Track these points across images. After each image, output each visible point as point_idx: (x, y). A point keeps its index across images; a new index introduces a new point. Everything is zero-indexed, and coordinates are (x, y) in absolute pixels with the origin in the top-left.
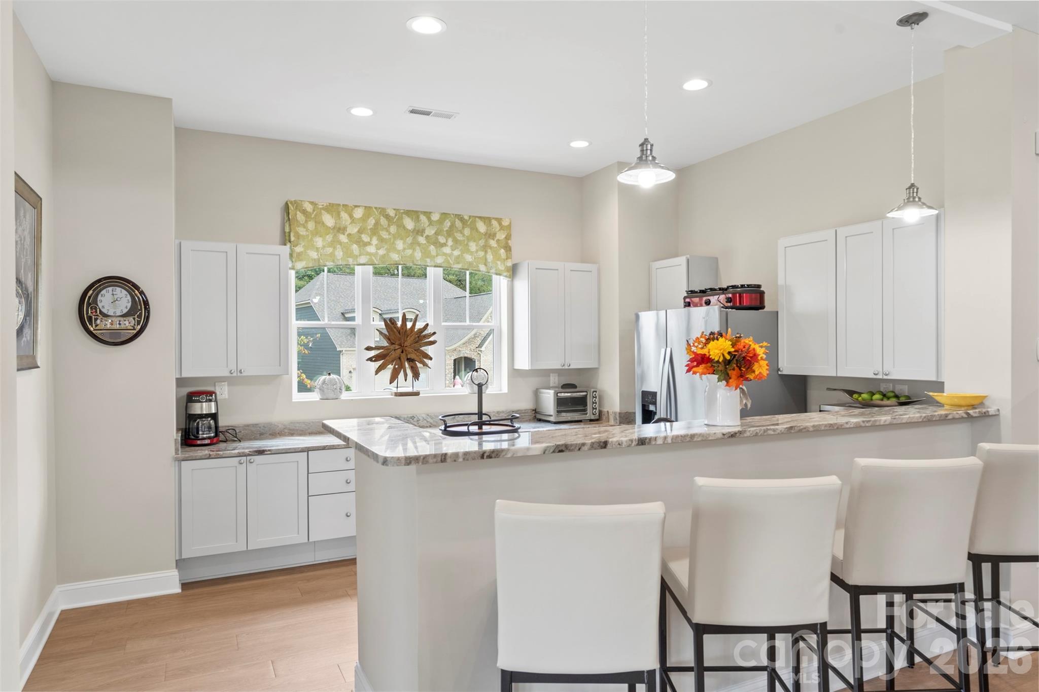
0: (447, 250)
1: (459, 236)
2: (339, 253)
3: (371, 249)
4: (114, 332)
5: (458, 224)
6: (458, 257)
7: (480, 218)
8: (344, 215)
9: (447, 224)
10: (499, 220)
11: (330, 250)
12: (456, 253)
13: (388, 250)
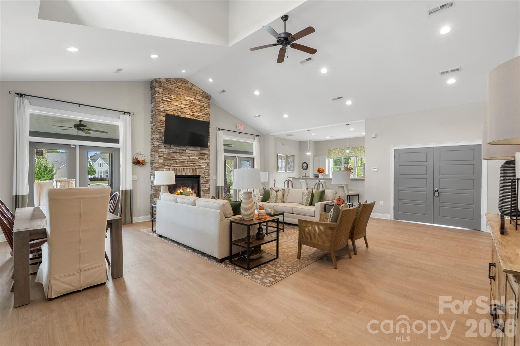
0: (353, 154)
1: (355, 151)
2: (335, 156)
3: (340, 155)
4: (305, 169)
5: (355, 148)
6: (355, 155)
7: (359, 147)
8: (336, 150)
9: (353, 149)
10: (363, 147)
11: (334, 156)
12: (355, 154)
13: (343, 155)
